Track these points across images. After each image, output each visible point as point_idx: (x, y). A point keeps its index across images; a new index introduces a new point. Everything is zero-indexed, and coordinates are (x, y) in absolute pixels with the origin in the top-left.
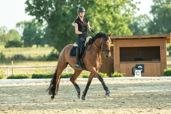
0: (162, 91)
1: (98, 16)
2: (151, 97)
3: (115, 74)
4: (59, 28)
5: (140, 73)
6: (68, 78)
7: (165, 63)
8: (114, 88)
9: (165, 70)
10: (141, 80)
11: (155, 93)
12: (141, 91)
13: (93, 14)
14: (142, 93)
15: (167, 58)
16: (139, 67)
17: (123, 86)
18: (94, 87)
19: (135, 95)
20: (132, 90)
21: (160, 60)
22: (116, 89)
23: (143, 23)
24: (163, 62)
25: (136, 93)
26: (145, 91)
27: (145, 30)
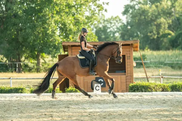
0: (123, 110)
1: (57, 17)
2: (108, 117)
3: (70, 88)
4: (9, 32)
5: (100, 88)
6: (11, 93)
7: (132, 76)
8: (66, 106)
9: (131, 85)
10: (101, 96)
11: (114, 112)
12: (98, 110)
13: (50, 15)
14: (99, 112)
15: (134, 70)
16: (99, 80)
17: (77, 103)
18: (42, 105)
19: (89, 114)
20: (88, 108)
21: (125, 72)
22: (68, 107)
23: (115, 27)
24: (129, 75)
25: (91, 112)
26: (103, 110)
27: (117, 35)
